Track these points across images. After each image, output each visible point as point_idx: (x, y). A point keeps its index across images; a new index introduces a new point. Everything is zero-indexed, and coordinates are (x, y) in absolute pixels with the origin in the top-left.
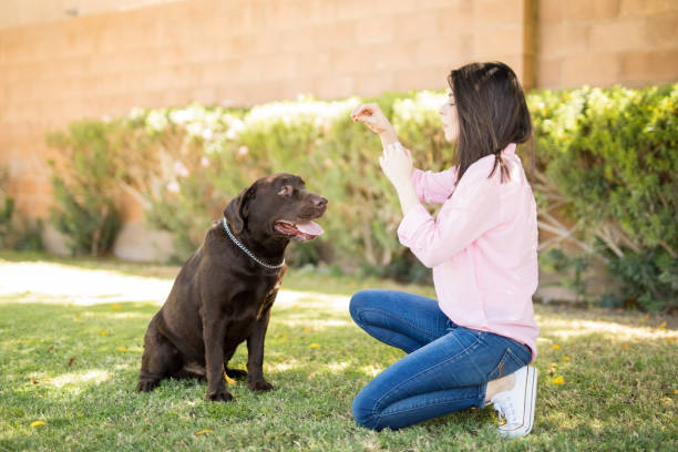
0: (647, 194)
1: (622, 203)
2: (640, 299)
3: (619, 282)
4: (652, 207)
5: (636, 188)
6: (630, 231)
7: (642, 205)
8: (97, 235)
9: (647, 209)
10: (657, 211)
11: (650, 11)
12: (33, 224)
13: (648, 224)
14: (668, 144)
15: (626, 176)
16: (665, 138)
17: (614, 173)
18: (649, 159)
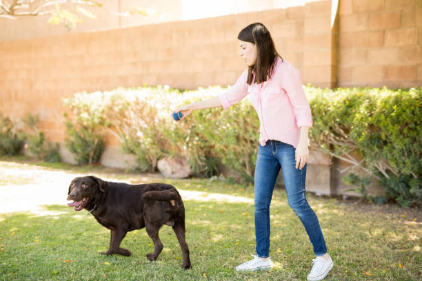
0: (404, 148)
1: (391, 152)
2: (397, 200)
3: (386, 189)
4: (406, 154)
5: (398, 145)
6: (394, 166)
7: (401, 153)
8: (92, 154)
9: (403, 155)
10: (409, 156)
11: (401, 44)
12: (54, 146)
13: (404, 163)
14: (416, 123)
15: (393, 138)
16: (414, 120)
17: (386, 137)
18: (405, 131)
